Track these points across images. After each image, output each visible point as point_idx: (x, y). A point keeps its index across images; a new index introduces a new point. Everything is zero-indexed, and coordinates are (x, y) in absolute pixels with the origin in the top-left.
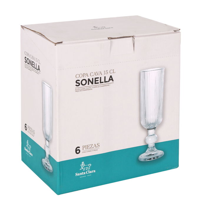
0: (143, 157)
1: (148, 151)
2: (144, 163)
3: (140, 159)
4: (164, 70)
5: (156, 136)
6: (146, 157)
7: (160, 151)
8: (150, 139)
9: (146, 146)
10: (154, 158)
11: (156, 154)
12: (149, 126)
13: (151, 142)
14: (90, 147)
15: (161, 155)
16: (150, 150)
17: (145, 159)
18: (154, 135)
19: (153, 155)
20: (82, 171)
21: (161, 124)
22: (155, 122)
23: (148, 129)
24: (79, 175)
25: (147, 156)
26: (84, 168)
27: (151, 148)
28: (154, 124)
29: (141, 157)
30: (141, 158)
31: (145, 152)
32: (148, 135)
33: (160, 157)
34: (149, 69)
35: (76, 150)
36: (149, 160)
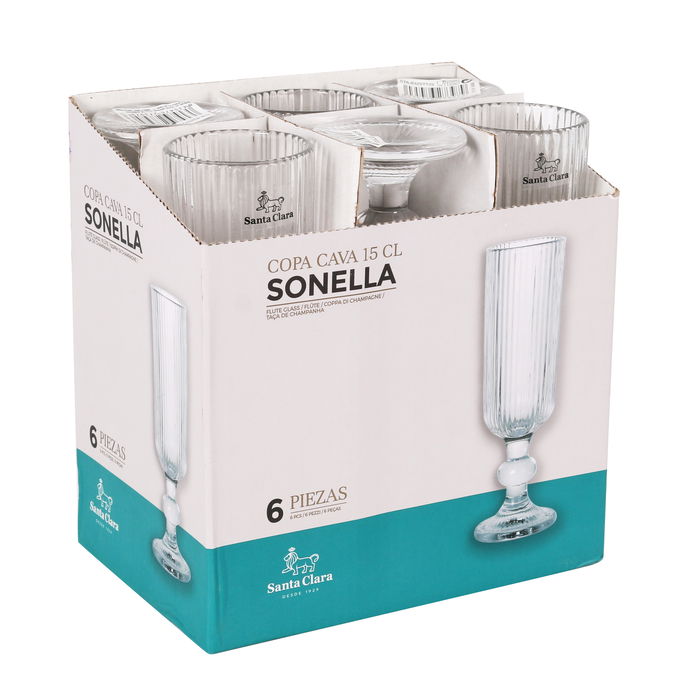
0: (488, 528)
1: (504, 511)
2: (494, 547)
3: (478, 535)
4: (563, 243)
5: (533, 460)
6: (499, 530)
7: (546, 510)
8: (513, 472)
9: (501, 495)
10: (523, 532)
11: (531, 519)
12: (510, 427)
13: (516, 480)
14: (316, 498)
15: (547, 523)
16: (510, 507)
17: (496, 537)
18: (525, 457)
19: (522, 521)
20: (289, 577)
21: (548, 424)
22: (530, 414)
23: (507, 440)
24: (278, 588)
25: (501, 525)
26: (294, 567)
27: (516, 499)
28: (526, 422)
29: (483, 528)
30: (483, 532)
31: (494, 512)
32: (505, 458)
33: (543, 528)
34: (514, 240)
35: (270, 511)
36: (506, 539)
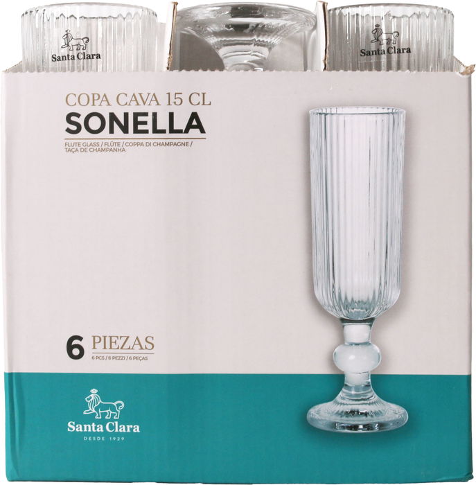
0: (323, 413)
1: (343, 398)
2: (329, 436)
3: (312, 419)
4: (402, 118)
5: (376, 348)
6: (338, 419)
7: (394, 407)
8: (352, 357)
9: (338, 381)
10: (367, 427)
11: (377, 414)
12: (346, 307)
13: (357, 367)
14: (120, 342)
15: (396, 422)
16: (351, 395)
17: (334, 425)
18: (366, 344)
19: (366, 414)
20: (90, 419)
21: (393, 311)
22: (371, 297)
23: (343, 320)
24: (79, 428)
25: (341, 414)
26: (97, 409)
27: (357, 388)
28: (367, 305)
29: (318, 412)
30: (317, 416)
31: (331, 397)
32: (342, 339)
33: (391, 427)
34: (343, 105)
35: (70, 347)
36: (346, 431)
